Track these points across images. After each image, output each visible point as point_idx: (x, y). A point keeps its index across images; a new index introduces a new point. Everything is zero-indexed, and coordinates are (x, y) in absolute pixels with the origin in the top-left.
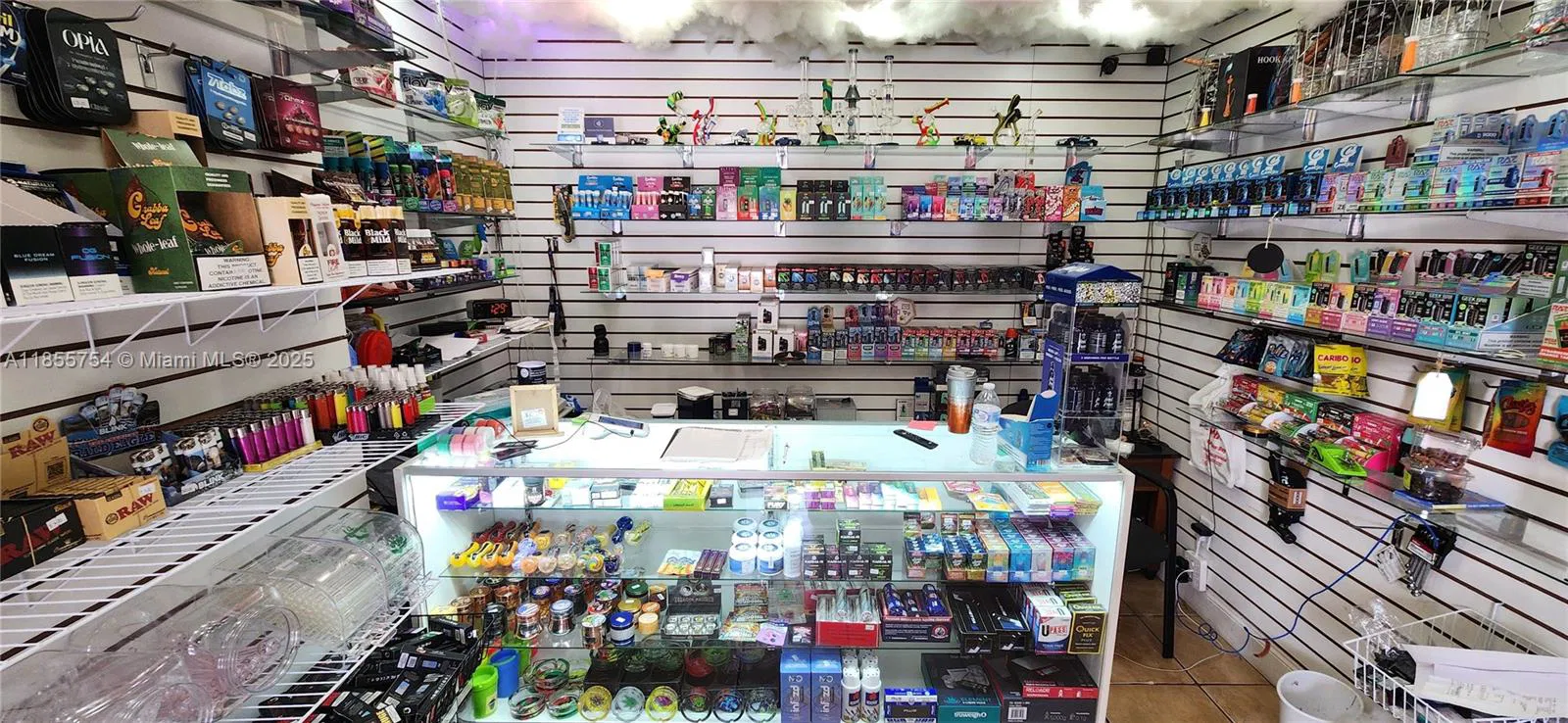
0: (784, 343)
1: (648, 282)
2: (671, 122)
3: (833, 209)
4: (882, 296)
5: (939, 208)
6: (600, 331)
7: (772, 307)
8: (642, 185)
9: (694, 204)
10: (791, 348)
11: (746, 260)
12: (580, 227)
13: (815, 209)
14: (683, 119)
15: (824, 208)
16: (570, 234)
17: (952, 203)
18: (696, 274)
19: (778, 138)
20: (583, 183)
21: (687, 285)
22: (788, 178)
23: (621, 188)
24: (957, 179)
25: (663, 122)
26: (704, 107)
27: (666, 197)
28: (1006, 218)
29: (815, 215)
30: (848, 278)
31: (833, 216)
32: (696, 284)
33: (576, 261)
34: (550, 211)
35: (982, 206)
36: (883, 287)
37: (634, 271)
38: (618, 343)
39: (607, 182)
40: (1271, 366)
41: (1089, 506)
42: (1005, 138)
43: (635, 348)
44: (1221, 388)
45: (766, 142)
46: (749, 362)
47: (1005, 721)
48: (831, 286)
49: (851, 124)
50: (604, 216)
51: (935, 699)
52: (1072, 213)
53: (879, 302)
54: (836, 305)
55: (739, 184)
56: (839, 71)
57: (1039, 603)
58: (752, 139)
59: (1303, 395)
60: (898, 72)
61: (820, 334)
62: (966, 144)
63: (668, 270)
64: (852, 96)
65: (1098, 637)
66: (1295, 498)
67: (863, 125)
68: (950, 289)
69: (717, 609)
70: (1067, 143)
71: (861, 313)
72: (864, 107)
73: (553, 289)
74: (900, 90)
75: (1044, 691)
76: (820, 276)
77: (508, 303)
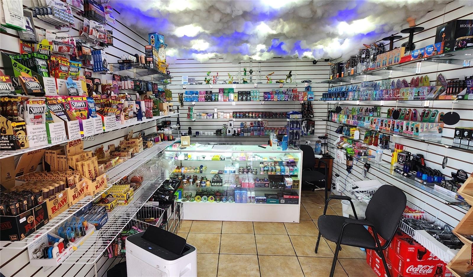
0: (235, 131)
1: (202, 117)
2: (208, 78)
3: (246, 98)
4: (260, 120)
5: (272, 98)
6: (190, 129)
7: (231, 122)
8: (201, 93)
9: (213, 97)
10: (236, 132)
11: (225, 111)
12: (184, 103)
13: (242, 98)
14: (211, 78)
15: (244, 98)
16: (182, 105)
17: (276, 97)
18: (213, 114)
19: (234, 81)
20: (186, 93)
21: (211, 117)
22: (236, 91)
23: (196, 94)
24: (278, 90)
25: (206, 78)
26: (215, 74)
27: (206, 96)
28: (289, 100)
29: (242, 100)
30: (250, 115)
31: (246, 100)
32: (213, 117)
33: (183, 113)
34: (178, 99)
35: (283, 97)
36: (259, 117)
37: (198, 114)
38: (194, 132)
39: (192, 93)
40: (344, 133)
41: (297, 159)
42: (289, 81)
43: (197, 133)
44: (339, 140)
45: (230, 83)
46: (226, 136)
47: (280, 203)
48: (246, 117)
49: (251, 78)
50: (192, 101)
51: (266, 198)
52: (305, 99)
53: (259, 121)
54: (248, 122)
55: (224, 93)
56: (248, 65)
57: (287, 179)
58: (227, 82)
59: (350, 139)
60: (262, 64)
61: (244, 129)
62: (279, 82)
63: (206, 114)
64: (251, 72)
65: (298, 185)
66: (350, 163)
67: (254, 78)
68: (276, 118)
69: (222, 182)
70: (303, 82)
71: (254, 124)
72: (254, 73)
73: (178, 119)
74: (262, 69)
75: (288, 197)
76: (244, 115)
77: (170, 121)
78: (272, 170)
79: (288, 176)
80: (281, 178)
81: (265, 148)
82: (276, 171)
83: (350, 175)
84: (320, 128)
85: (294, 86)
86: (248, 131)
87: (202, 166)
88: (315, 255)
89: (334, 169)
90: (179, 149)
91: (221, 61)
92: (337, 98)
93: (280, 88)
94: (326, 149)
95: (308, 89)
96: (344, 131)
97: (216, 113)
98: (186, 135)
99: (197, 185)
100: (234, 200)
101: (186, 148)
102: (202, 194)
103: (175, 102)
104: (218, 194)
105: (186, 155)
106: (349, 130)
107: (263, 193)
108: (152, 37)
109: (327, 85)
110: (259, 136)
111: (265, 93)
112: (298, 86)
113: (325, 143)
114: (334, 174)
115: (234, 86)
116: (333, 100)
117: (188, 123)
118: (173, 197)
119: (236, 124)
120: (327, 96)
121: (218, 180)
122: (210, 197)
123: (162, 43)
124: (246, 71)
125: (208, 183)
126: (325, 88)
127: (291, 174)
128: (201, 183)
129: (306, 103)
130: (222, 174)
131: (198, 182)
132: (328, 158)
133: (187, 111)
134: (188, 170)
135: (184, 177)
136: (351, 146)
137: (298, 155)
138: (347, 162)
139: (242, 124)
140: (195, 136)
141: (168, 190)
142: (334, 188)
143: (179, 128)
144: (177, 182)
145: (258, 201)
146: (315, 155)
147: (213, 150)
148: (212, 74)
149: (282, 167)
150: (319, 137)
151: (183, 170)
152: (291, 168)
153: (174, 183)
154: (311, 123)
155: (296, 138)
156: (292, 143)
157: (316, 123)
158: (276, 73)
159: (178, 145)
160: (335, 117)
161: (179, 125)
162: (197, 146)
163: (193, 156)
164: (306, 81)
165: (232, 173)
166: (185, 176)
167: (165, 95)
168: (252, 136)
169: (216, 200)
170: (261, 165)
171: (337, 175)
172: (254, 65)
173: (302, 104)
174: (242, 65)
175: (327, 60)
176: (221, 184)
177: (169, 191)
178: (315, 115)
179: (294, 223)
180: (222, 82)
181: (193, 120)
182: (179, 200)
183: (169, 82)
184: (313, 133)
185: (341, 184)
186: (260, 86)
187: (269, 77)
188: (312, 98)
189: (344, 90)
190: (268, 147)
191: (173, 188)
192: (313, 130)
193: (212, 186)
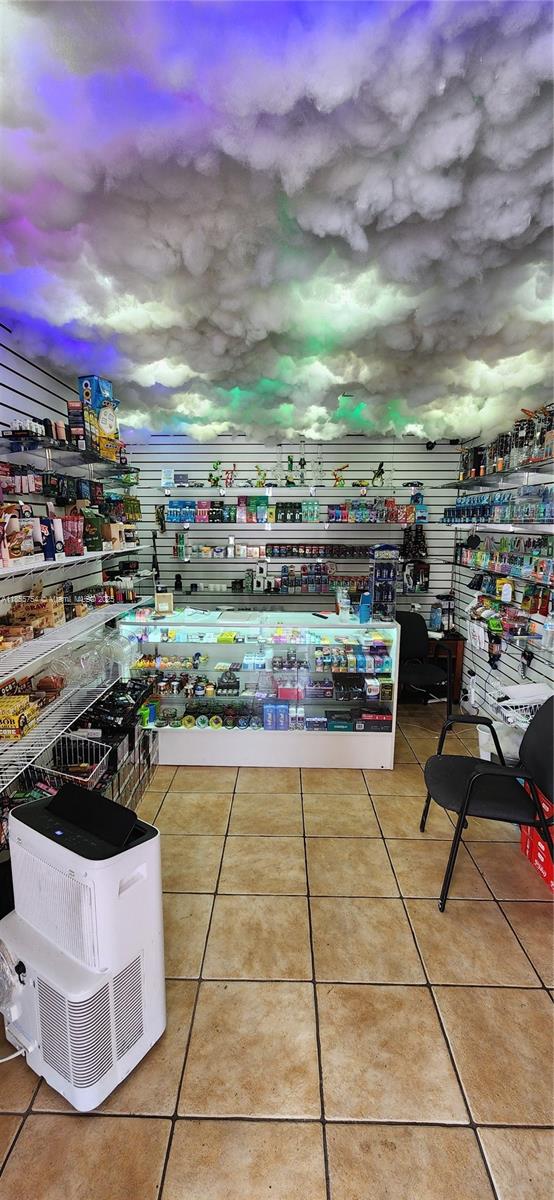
0: (269, 583)
1: (203, 553)
2: (216, 475)
3: (293, 517)
4: (320, 560)
5: (346, 517)
6: (178, 578)
7: (264, 566)
8: (200, 505)
9: (226, 514)
10: (273, 586)
11: (251, 542)
12: (168, 526)
13: (285, 517)
14: (221, 474)
15: (289, 517)
16: (163, 529)
17: (352, 514)
18: (226, 549)
19: (267, 482)
20: (171, 505)
21: (222, 554)
22: (272, 501)
23: (190, 507)
24: (356, 501)
25: (211, 475)
26: (230, 467)
27: (212, 512)
28: (378, 521)
29: (284, 520)
30: (301, 551)
31: (293, 520)
32: (226, 554)
33: (166, 544)
34: (153, 517)
35: (366, 515)
36: (319, 556)
37: (195, 547)
38: (186, 584)
39: (183, 504)
40: (484, 589)
41: (389, 641)
42: (377, 482)
43: (194, 587)
44: (474, 603)
45: (261, 485)
46: (252, 594)
47: (355, 730)
48: (293, 555)
49: (302, 476)
50: (182, 521)
51: (326, 720)
52: (411, 519)
53: (318, 563)
54: (296, 565)
55: (248, 505)
56: (296, 449)
57: (369, 682)
58: (254, 483)
59: (496, 601)
60: (325, 449)
61: (288, 579)
62: (358, 486)
63: (212, 547)
64: (302, 463)
65: (391, 694)
66: (496, 648)
67: (308, 475)
68: (353, 556)
69: (238, 688)
70: (407, 485)
71: (309, 569)
72: (308, 466)
73: (155, 556)
74: (326, 458)
75: (370, 717)
76: (287, 550)
77: (137, 563)
78: (339, 664)
79: (371, 676)
80: (358, 679)
81: (326, 618)
82: (347, 666)
83: (493, 672)
84: (441, 577)
85: (389, 493)
86: (296, 583)
87: (198, 655)
88: (419, 835)
89: (467, 662)
90: (150, 621)
91: (242, 440)
92: (471, 517)
93: (362, 496)
94: (451, 621)
95: (416, 498)
96: (484, 585)
97: (231, 546)
98: (166, 592)
99: (187, 694)
100: (262, 724)
101: (164, 617)
102: (198, 711)
103: (147, 523)
104: (230, 711)
105: (165, 633)
106: (493, 583)
107: (322, 710)
108: (86, 385)
109: (454, 492)
110: (318, 594)
111: (331, 507)
112: (398, 493)
113: (449, 608)
114: (466, 670)
115: (269, 492)
116: (465, 522)
117: (176, 567)
118: (132, 717)
119: (274, 567)
120: (453, 514)
121: (230, 682)
122: (214, 717)
123: (108, 399)
124: (292, 462)
125: (210, 689)
126: (450, 498)
127: (378, 670)
128: (194, 689)
129: (413, 528)
130: (237, 670)
131: (189, 687)
132: (455, 639)
133: (173, 543)
134: (169, 664)
135: (160, 675)
136: (498, 615)
137: (392, 633)
138: (491, 648)
139: (285, 569)
140: (188, 593)
141: (121, 706)
142: (466, 699)
143: (157, 576)
144: (143, 687)
145: (311, 726)
146: (429, 633)
147: (220, 622)
148: (223, 466)
149: (360, 658)
150: (438, 597)
151: (158, 664)
152: (378, 658)
153: (137, 690)
154: (422, 569)
155: (387, 599)
156: (379, 609)
157: (433, 568)
158: (352, 466)
159: (147, 611)
160: (468, 557)
161: (157, 570)
162: (188, 614)
163: (179, 634)
164: (412, 485)
165: (258, 667)
166: (165, 674)
167: (126, 508)
168: (305, 594)
169: (225, 724)
170: (318, 654)
171: (472, 673)
172: (309, 449)
173: (405, 530)
174: (285, 449)
175: (454, 442)
176: (235, 691)
177: (124, 706)
178: (431, 551)
179: (382, 770)
180: (244, 483)
181: (186, 560)
182: (151, 726)
183: (135, 481)
184: (426, 587)
185: (479, 690)
186: (321, 492)
187: (339, 474)
188: (424, 518)
189: (485, 502)
190: (332, 616)
191: (132, 701)
192: (427, 583)
193: (217, 695)
